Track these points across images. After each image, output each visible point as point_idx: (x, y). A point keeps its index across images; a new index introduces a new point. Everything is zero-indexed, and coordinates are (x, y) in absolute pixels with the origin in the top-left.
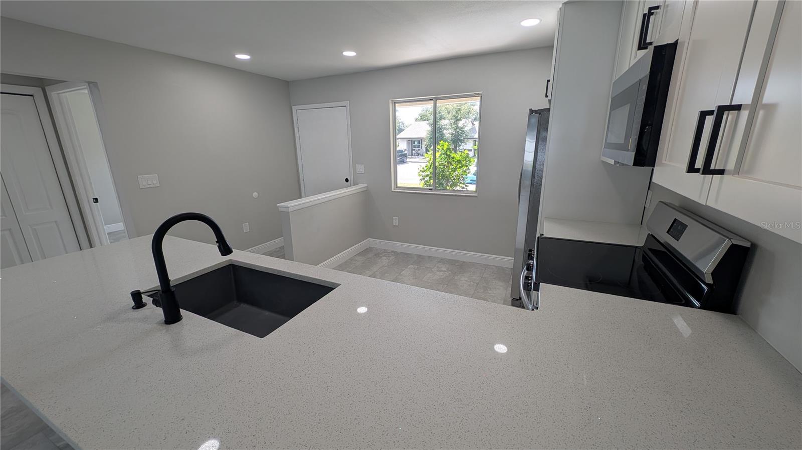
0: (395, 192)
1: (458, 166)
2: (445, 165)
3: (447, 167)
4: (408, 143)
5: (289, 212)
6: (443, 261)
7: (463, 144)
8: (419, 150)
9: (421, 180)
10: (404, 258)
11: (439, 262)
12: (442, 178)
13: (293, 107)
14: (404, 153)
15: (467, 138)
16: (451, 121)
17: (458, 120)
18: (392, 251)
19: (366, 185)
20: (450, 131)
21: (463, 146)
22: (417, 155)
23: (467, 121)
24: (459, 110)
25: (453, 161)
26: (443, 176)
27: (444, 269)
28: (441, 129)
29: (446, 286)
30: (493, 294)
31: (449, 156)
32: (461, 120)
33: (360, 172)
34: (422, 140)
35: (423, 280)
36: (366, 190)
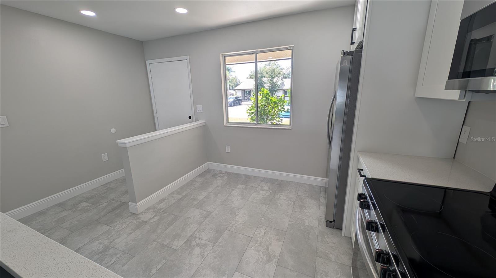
0: (226, 126)
1: (275, 106)
2: (265, 105)
3: (267, 107)
4: (242, 93)
5: (127, 148)
6: (265, 180)
7: (276, 93)
8: (249, 97)
9: (249, 116)
10: (234, 178)
11: (262, 181)
12: (263, 114)
13: (147, 62)
14: (239, 99)
15: (279, 89)
16: (269, 78)
17: (273, 78)
18: (226, 172)
19: (205, 121)
20: (268, 85)
21: (277, 94)
22: (248, 100)
23: (279, 79)
24: (274, 72)
25: (271, 102)
26: (264, 113)
27: (266, 188)
28: (262, 83)
29: (268, 205)
30: (309, 214)
31: (268, 99)
32: (275, 78)
33: (200, 111)
34: (251, 90)
35: (249, 200)
36: (205, 125)
